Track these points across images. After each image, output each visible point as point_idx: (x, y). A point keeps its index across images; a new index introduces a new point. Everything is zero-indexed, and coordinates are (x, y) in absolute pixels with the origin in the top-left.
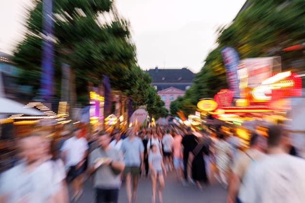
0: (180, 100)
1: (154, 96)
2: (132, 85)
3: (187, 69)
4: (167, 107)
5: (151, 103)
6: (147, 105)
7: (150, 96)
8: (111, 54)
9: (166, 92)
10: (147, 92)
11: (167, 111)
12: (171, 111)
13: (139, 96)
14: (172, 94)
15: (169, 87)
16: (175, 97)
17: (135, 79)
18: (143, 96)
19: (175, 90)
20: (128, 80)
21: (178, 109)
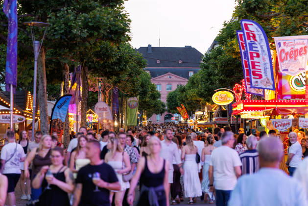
0: (183, 90)
1: (149, 84)
2: (122, 70)
3: (192, 47)
4: (164, 100)
5: (144, 94)
6: (138, 96)
7: (142, 85)
8: (97, 28)
9: (161, 79)
10: (139, 79)
11: (164, 106)
12: (169, 106)
13: (129, 85)
14: (169, 82)
15: (166, 72)
16: (175, 87)
17: (125, 62)
18: (134, 84)
19: (174, 77)
20: (115, 64)
21: (179, 102)
